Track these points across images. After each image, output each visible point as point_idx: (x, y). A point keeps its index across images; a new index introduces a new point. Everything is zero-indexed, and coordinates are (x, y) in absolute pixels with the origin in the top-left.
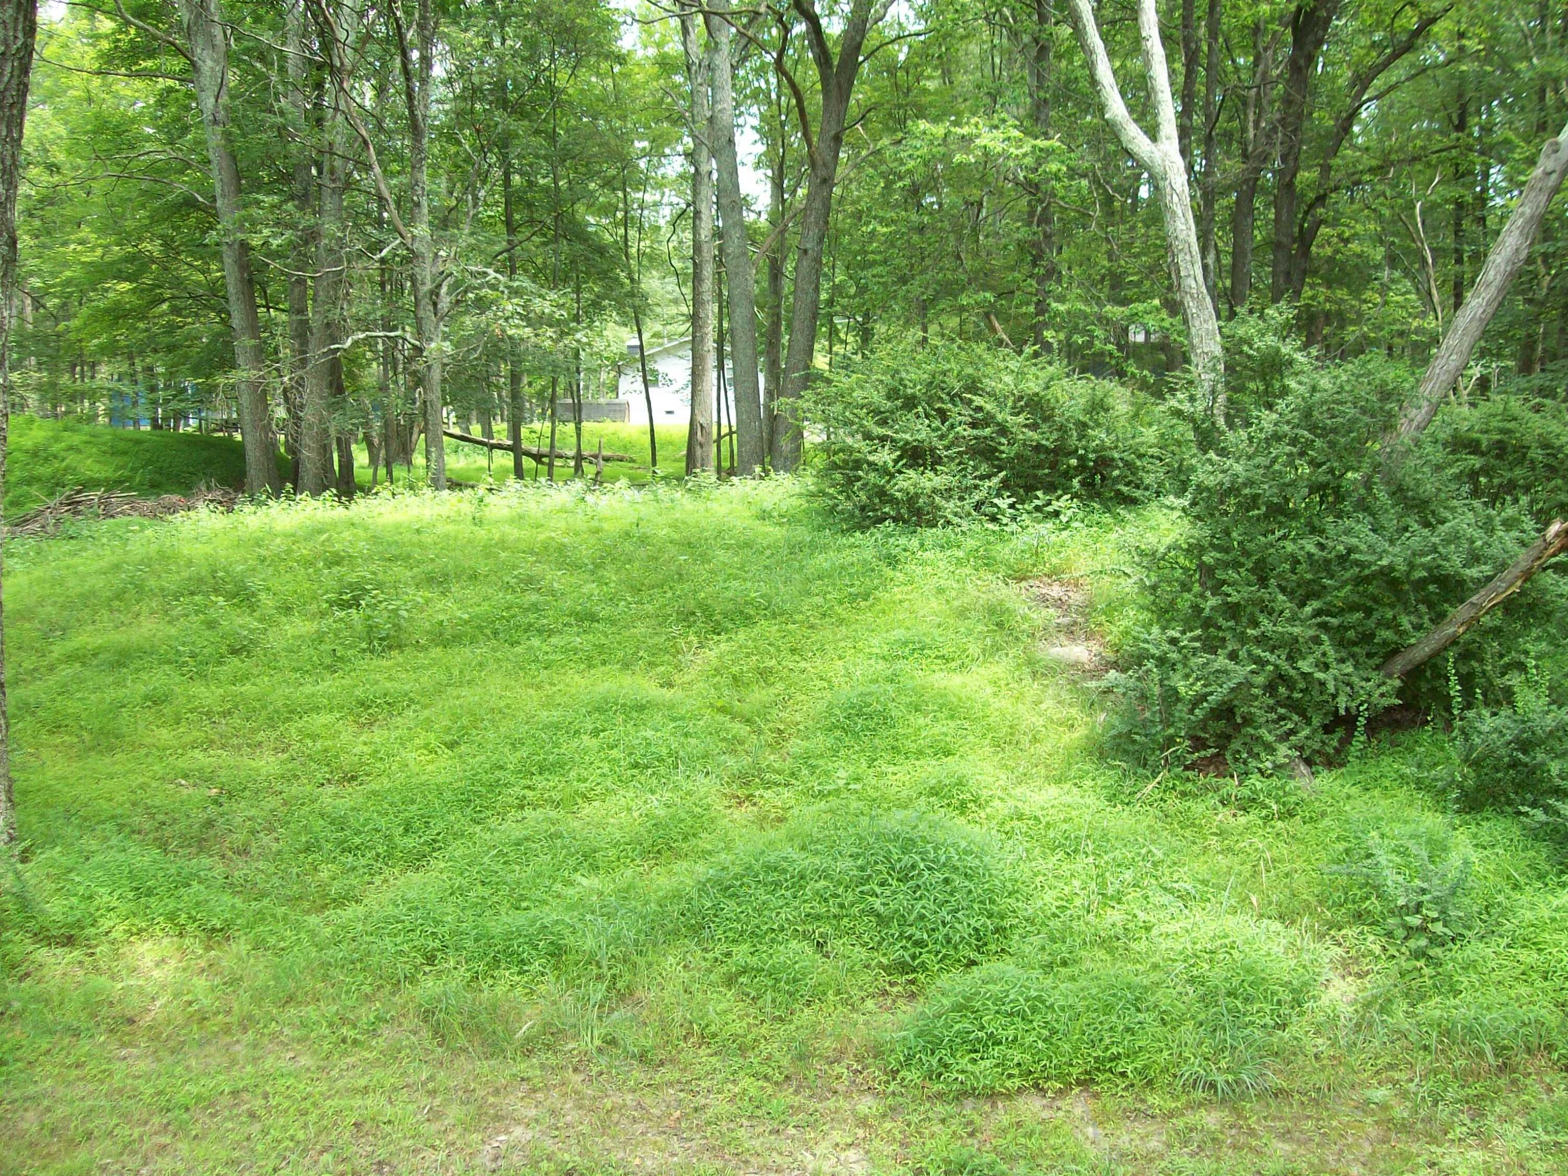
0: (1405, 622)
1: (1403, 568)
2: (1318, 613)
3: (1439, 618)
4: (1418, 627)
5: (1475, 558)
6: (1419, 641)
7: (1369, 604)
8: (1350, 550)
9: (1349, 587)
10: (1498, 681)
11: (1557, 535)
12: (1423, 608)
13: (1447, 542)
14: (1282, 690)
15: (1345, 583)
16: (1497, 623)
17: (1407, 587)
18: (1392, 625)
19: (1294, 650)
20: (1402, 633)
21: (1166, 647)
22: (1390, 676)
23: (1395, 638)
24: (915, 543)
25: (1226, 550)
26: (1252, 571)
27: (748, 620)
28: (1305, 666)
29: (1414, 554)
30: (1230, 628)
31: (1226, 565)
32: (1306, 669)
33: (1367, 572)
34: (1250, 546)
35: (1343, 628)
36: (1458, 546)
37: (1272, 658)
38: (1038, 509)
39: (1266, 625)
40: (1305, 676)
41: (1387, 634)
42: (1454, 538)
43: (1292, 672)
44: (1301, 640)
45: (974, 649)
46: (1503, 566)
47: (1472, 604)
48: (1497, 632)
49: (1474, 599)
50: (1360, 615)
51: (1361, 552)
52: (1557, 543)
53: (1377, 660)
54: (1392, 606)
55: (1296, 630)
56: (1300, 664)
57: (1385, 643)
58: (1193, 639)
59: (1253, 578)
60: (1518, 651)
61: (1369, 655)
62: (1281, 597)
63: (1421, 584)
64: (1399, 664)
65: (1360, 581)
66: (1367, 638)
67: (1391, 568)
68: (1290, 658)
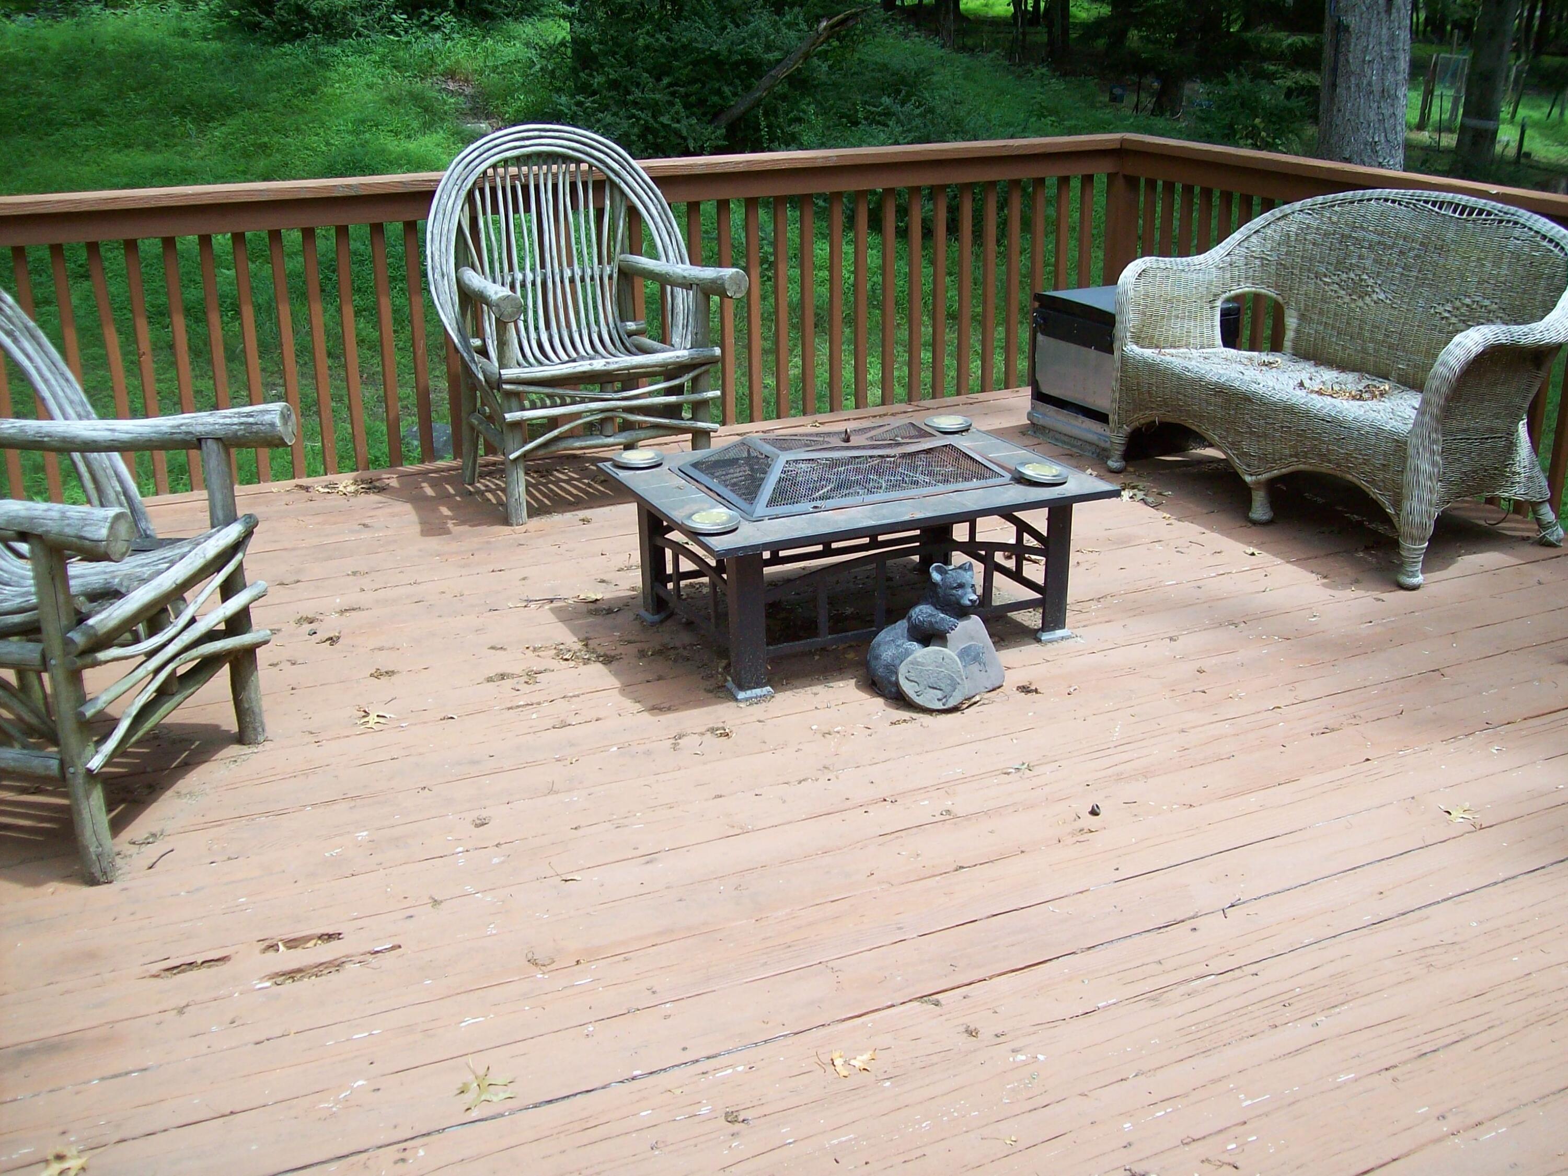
0: (727, 90)
1: (726, 53)
2: (670, 85)
3: (748, 88)
4: (735, 94)
5: (769, 48)
6: (737, 103)
7: (704, 78)
8: (691, 41)
9: (690, 67)
10: (787, 129)
11: (825, 29)
12: (737, 82)
13: (752, 37)
14: (650, 137)
15: (686, 66)
16: (785, 90)
17: (727, 67)
18: (719, 92)
19: (656, 110)
20: (724, 98)
21: (574, 108)
22: (717, 127)
23: (721, 102)
24: (337, 50)
25: (606, 43)
26: (624, 57)
27: (230, 112)
28: (665, 120)
29: (732, 43)
30: (612, 97)
31: (606, 54)
32: (666, 122)
33: (702, 56)
34: (623, 40)
35: (687, 95)
36: (759, 40)
37: (643, 116)
38: (425, 23)
39: (637, 93)
40: (664, 126)
41: (715, 99)
42: (756, 34)
43: (656, 125)
44: (660, 103)
45: (415, 124)
46: (788, 52)
47: (772, 76)
48: (784, 98)
49: (773, 73)
50: (699, 85)
51: (698, 42)
52: (825, 34)
53: (709, 117)
54: (718, 81)
55: (657, 96)
56: (661, 119)
57: (714, 105)
58: (594, 102)
59: (625, 62)
60: (798, 111)
61: (705, 114)
62: (645, 75)
63: (737, 64)
64: (724, 120)
65: (695, 63)
66: (702, 102)
67: (718, 53)
68: (654, 117)
